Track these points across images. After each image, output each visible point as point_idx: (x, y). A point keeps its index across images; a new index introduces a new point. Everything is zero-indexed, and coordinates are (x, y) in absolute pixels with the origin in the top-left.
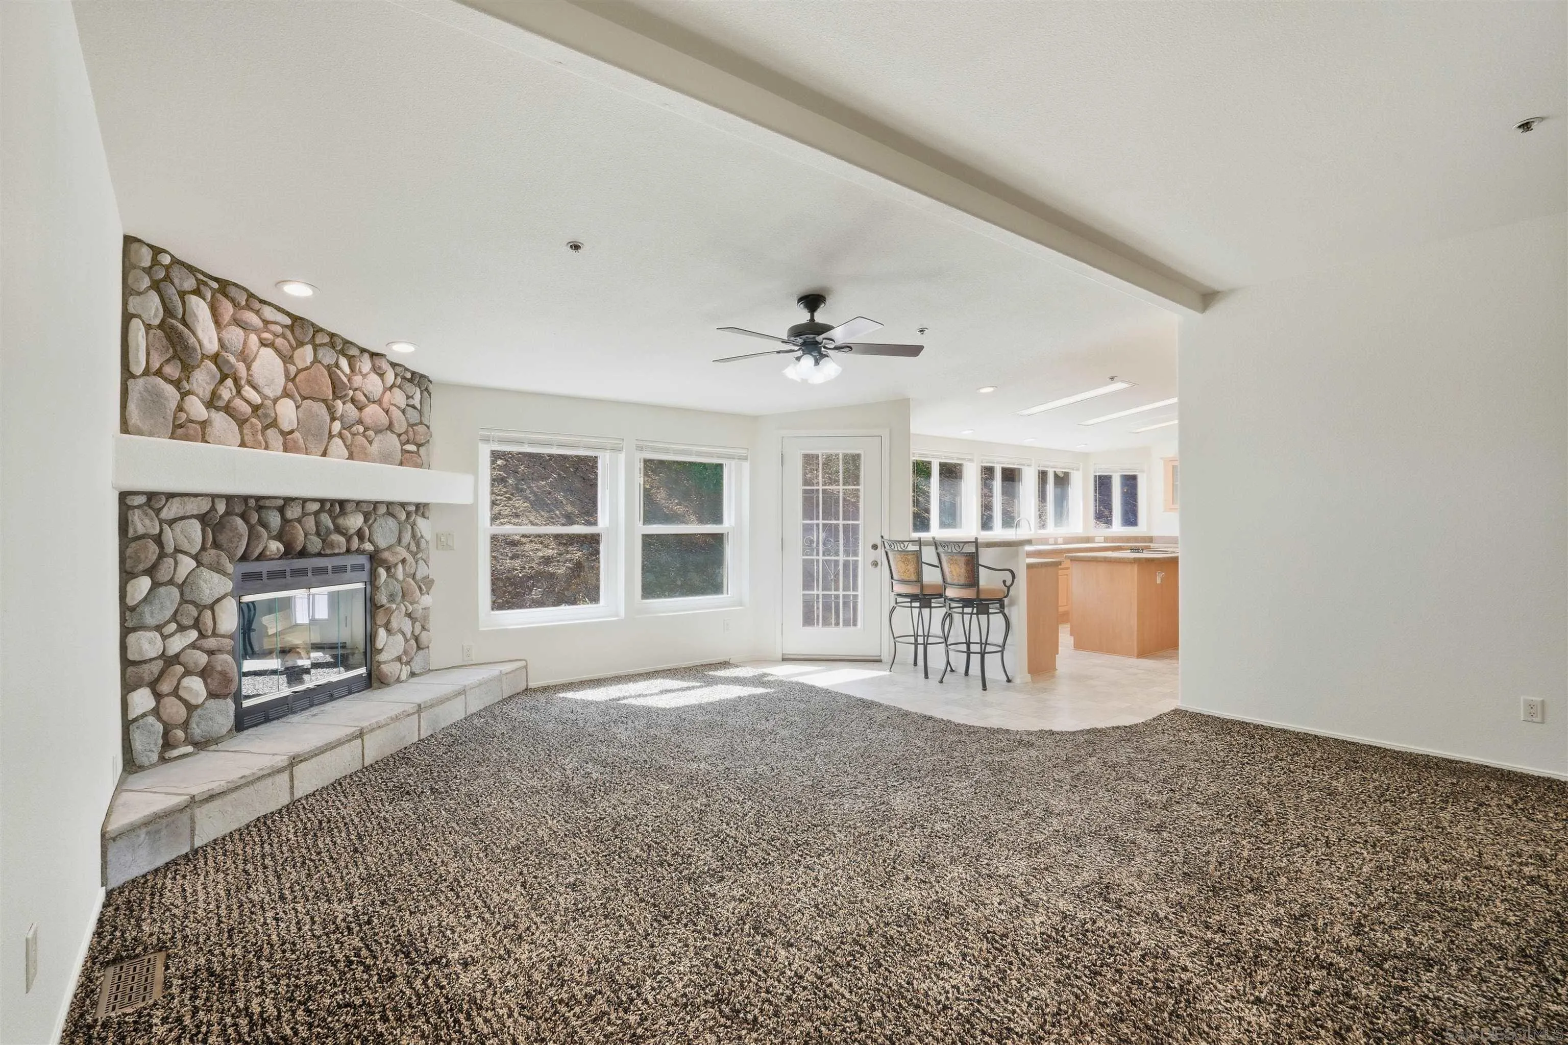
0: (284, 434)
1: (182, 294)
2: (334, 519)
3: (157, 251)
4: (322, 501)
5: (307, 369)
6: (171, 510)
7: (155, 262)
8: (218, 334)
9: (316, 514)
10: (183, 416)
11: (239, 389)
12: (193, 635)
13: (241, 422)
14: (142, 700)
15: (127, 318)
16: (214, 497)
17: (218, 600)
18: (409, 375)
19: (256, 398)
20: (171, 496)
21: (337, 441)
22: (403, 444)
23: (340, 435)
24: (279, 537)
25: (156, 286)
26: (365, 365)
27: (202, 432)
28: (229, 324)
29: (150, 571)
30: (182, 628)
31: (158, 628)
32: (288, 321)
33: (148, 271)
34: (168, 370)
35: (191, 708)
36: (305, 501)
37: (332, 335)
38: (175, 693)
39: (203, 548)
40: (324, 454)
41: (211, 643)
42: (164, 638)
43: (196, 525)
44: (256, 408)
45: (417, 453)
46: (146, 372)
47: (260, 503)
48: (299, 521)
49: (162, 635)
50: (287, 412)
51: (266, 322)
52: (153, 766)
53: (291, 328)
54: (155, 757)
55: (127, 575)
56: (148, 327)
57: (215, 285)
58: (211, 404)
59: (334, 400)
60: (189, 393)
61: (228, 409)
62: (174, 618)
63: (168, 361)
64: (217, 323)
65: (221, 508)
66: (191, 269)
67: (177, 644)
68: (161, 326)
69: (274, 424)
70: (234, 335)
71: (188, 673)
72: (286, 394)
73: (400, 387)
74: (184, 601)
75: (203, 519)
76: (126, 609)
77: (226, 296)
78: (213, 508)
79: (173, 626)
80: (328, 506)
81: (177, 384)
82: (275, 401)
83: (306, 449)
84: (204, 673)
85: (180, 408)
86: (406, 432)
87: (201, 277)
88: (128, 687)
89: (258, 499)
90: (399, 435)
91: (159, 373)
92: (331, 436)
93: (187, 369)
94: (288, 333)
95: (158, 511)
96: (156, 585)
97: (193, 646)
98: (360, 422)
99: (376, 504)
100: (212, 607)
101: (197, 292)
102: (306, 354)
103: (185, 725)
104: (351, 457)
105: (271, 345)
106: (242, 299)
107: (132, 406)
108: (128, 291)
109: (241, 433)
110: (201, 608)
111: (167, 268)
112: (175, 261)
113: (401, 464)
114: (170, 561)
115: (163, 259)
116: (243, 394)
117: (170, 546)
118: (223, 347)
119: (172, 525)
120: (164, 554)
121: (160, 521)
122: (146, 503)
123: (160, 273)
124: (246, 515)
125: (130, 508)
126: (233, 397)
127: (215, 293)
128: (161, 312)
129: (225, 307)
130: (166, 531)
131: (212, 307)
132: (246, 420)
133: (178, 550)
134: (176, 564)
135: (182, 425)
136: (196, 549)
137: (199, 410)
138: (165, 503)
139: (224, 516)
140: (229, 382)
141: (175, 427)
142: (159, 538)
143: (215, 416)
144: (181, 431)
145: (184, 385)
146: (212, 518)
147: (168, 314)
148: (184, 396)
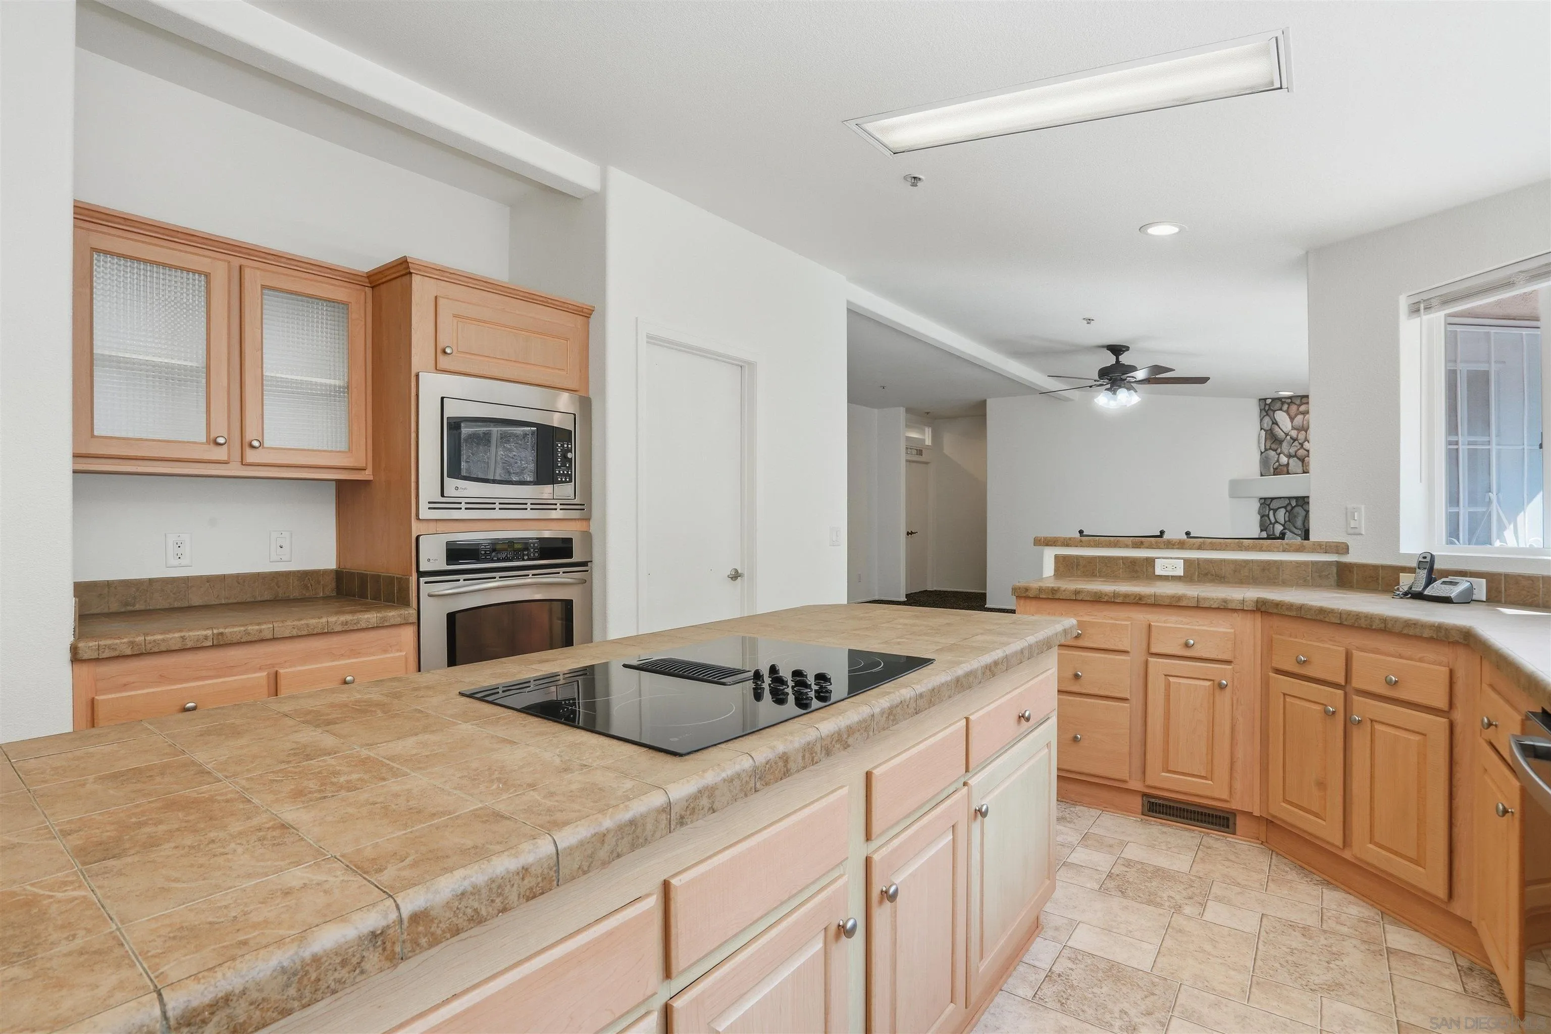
1: (1274, 413)
3: (1265, 399)
6: (1274, 505)
7: (1266, 404)
8: (1292, 423)
10: (1277, 465)
16: (1289, 498)
20: (1273, 499)
25: (1267, 414)
27: (1286, 470)
28: (1296, 416)
33: (1264, 409)
34: (1273, 446)
39: (1285, 522)
43: (1283, 511)
46: (1266, 450)
56: (1266, 432)
57: (1289, 401)
58: (1289, 456)
61: (1295, 456)
63: (1273, 443)
64: (1290, 418)
65: (1294, 503)
66: (1280, 399)
68: (1271, 429)
70: (1298, 420)
75: (1285, 507)
77: (1293, 403)
78: (1290, 504)
81: (1275, 450)
85: (1278, 461)
87: (1283, 400)
91: (1271, 449)
93: (1281, 443)
95: (1269, 505)
101: (1281, 410)
106: (1298, 402)
107: (1261, 465)
108: (1261, 422)
109: (1303, 466)
111: (1269, 405)
112: (1274, 400)
114: (1271, 526)
115: (1269, 401)
116: (1304, 446)
117: (1273, 520)
118: (1293, 428)
119: (1275, 511)
120: (1271, 523)
121: (1270, 509)
122: (1266, 503)
123: (1267, 408)
124: (1304, 506)
125: (1261, 504)
126: (1299, 450)
127: (1289, 404)
128: (1270, 423)
129: (1294, 408)
130: (1271, 513)
131: (1287, 412)
132: (1304, 459)
133: (1277, 522)
134: (1273, 527)
135: (1276, 469)
136: (1283, 522)
137: (1284, 460)
138: (1271, 501)
139: (1295, 507)
140: (1296, 443)
141: (1275, 469)
142: (1268, 516)
143: (1291, 460)
144: (1277, 472)
145: (1279, 451)
146: (1289, 508)
147: (1273, 423)
148: (1279, 454)
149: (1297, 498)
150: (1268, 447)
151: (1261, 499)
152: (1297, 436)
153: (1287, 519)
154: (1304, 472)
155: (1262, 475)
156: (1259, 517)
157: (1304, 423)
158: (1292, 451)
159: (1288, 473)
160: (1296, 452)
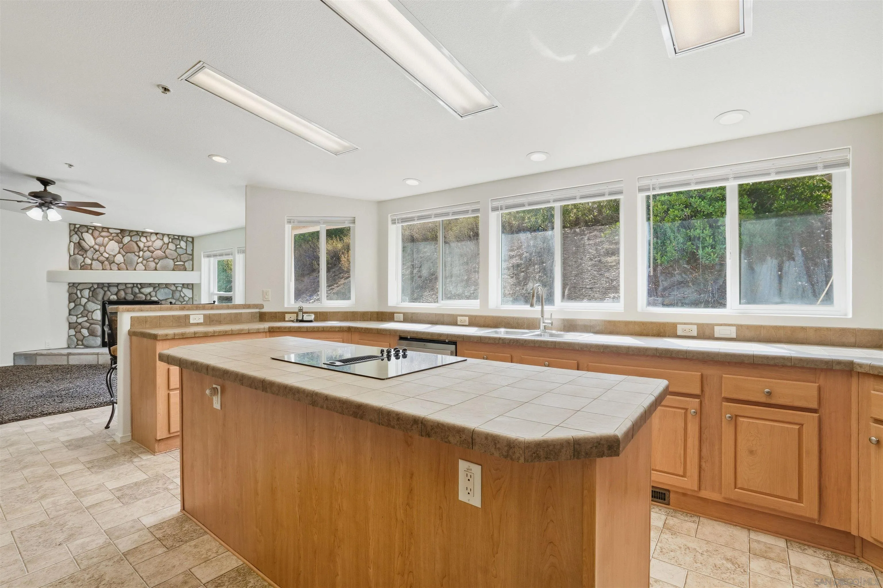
0: (118, 264)
1: (82, 233)
2: (139, 289)
3: (75, 225)
4: (133, 284)
5: (126, 244)
6: (80, 287)
7: (75, 228)
8: (95, 241)
9: (132, 288)
10: (83, 264)
11: (102, 254)
12: (86, 319)
13: (102, 263)
14: (72, 332)
15: (70, 242)
16: (92, 283)
17: (94, 311)
18: (177, 237)
19: (107, 256)
20: (79, 284)
21: (140, 264)
22: (175, 262)
23: (142, 263)
24: (116, 294)
25: (76, 233)
26: (154, 238)
27: (90, 267)
28: (98, 237)
29: (74, 302)
30: (83, 316)
31: (77, 316)
32: (119, 231)
33: (74, 230)
34: (80, 253)
35: (84, 337)
36: (126, 284)
37: (137, 232)
38: (80, 332)
39: (89, 297)
40: (135, 270)
41: (91, 321)
42: (77, 318)
43: (88, 291)
44: (107, 258)
45: (184, 265)
46: (74, 254)
47: (109, 285)
48: (123, 290)
49: (77, 317)
50: (119, 259)
51: (112, 234)
52: (73, 348)
53: (120, 233)
54: (73, 346)
55: (70, 302)
56: (75, 243)
57: (93, 228)
58: (93, 259)
59: (139, 252)
60: (86, 257)
61: (97, 260)
62: (81, 313)
63: (80, 251)
64: (94, 238)
65: (96, 286)
66: (86, 226)
67: (80, 320)
68: (79, 243)
69: (114, 262)
70: (100, 240)
71: (82, 328)
72: (119, 253)
73: (172, 242)
74: (85, 309)
75: (90, 289)
76: (70, 310)
77: (96, 230)
78: (93, 286)
79: (80, 316)
80: (135, 285)
81: (82, 255)
82: (115, 256)
83: (127, 268)
84: (88, 329)
85: (84, 261)
86: (177, 258)
87: (89, 227)
88: (70, 328)
89: (108, 284)
90: (173, 259)
91: (78, 254)
92: (138, 263)
93: (86, 251)
94: (120, 235)
95: (76, 287)
96: (76, 305)
97: (86, 321)
98: (152, 257)
99: (159, 284)
100: (93, 312)
101: (87, 232)
102: (126, 239)
103: (82, 341)
104: (145, 270)
105: (113, 240)
106: (100, 230)
107: (70, 263)
108: (70, 236)
109: (102, 266)
110: (89, 312)
111: (78, 228)
112: (81, 226)
113: (173, 270)
114: (79, 299)
115: (77, 226)
116: (103, 255)
117: (80, 296)
118: (96, 244)
119: (81, 291)
120: (78, 298)
121: (77, 290)
122: (73, 285)
123: (76, 230)
124: (103, 288)
125: (69, 287)
126: (99, 257)
127: (93, 230)
128: (78, 239)
129: (96, 233)
130: (78, 292)
131: (92, 234)
132: (104, 262)
133: (82, 297)
134: (80, 300)
135: (83, 266)
136: (87, 297)
137: (88, 261)
138: (78, 285)
139: (96, 288)
140: (98, 253)
141: (81, 267)
142: (76, 294)
143: (94, 262)
144: (83, 267)
145: (85, 256)
146: (92, 289)
147: (80, 239)
148: (85, 258)
149: (98, 284)
150: (76, 252)
151: (69, 283)
152: (99, 249)
153: (91, 295)
154: (103, 269)
155: (70, 269)
156: (67, 295)
157: (104, 242)
158: (95, 257)
159: (91, 269)
160: (97, 258)
